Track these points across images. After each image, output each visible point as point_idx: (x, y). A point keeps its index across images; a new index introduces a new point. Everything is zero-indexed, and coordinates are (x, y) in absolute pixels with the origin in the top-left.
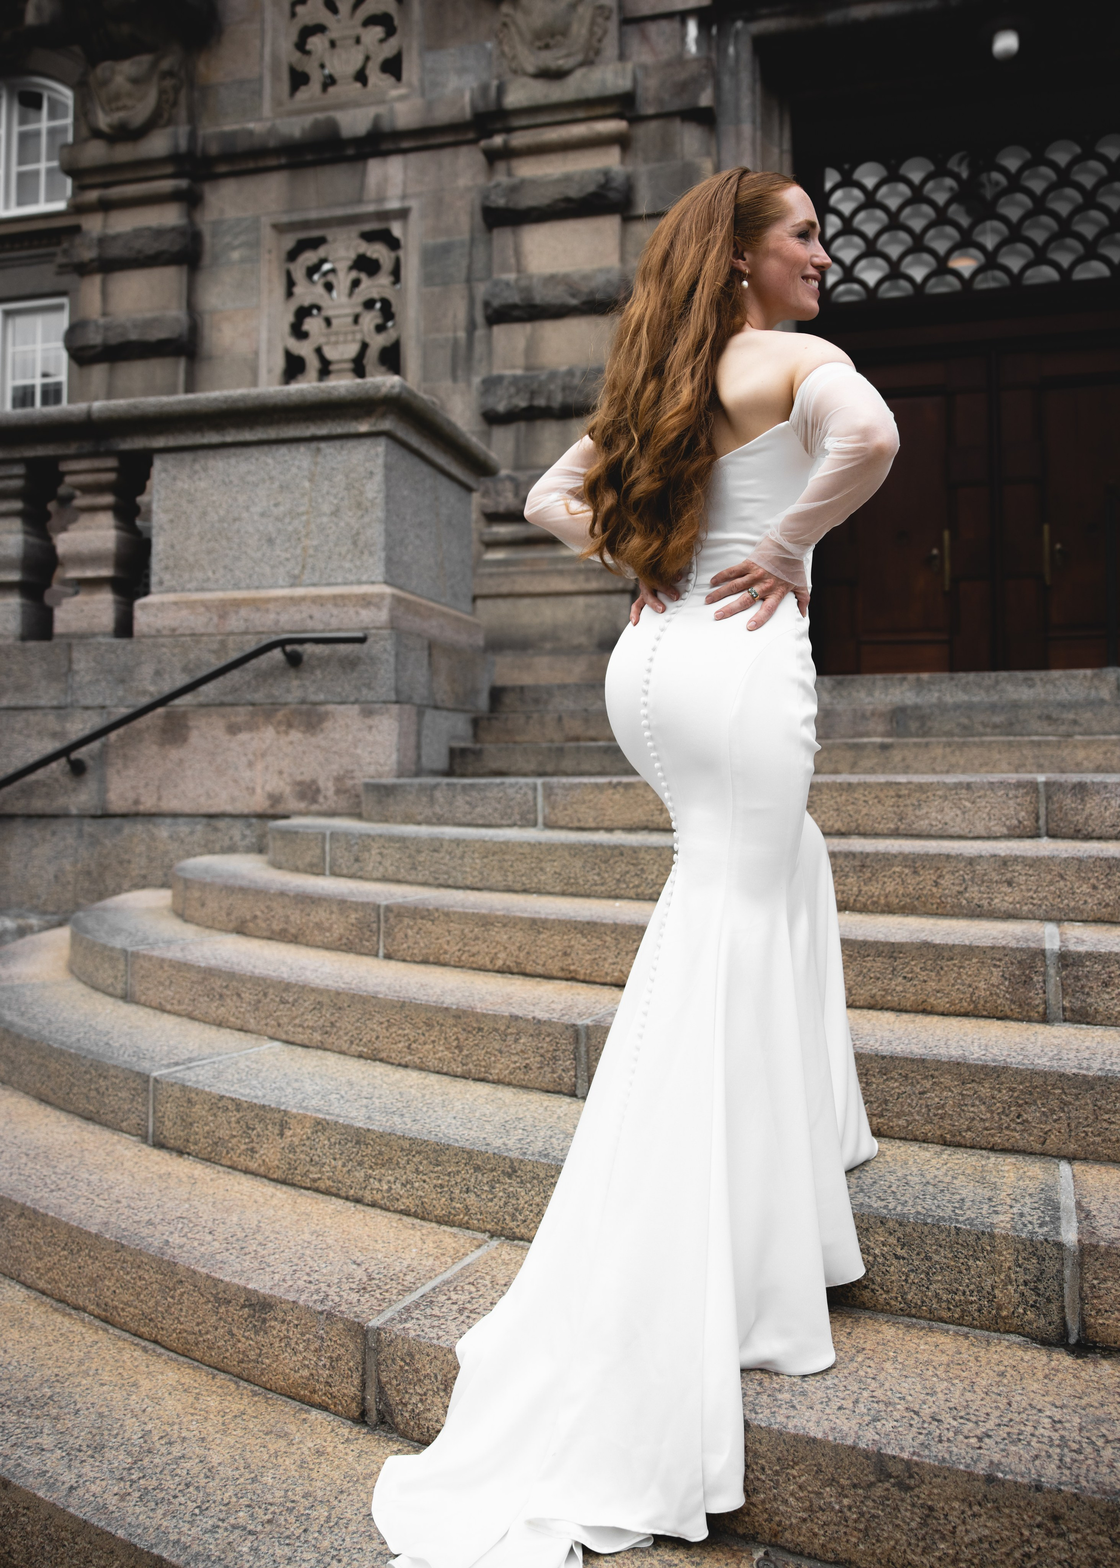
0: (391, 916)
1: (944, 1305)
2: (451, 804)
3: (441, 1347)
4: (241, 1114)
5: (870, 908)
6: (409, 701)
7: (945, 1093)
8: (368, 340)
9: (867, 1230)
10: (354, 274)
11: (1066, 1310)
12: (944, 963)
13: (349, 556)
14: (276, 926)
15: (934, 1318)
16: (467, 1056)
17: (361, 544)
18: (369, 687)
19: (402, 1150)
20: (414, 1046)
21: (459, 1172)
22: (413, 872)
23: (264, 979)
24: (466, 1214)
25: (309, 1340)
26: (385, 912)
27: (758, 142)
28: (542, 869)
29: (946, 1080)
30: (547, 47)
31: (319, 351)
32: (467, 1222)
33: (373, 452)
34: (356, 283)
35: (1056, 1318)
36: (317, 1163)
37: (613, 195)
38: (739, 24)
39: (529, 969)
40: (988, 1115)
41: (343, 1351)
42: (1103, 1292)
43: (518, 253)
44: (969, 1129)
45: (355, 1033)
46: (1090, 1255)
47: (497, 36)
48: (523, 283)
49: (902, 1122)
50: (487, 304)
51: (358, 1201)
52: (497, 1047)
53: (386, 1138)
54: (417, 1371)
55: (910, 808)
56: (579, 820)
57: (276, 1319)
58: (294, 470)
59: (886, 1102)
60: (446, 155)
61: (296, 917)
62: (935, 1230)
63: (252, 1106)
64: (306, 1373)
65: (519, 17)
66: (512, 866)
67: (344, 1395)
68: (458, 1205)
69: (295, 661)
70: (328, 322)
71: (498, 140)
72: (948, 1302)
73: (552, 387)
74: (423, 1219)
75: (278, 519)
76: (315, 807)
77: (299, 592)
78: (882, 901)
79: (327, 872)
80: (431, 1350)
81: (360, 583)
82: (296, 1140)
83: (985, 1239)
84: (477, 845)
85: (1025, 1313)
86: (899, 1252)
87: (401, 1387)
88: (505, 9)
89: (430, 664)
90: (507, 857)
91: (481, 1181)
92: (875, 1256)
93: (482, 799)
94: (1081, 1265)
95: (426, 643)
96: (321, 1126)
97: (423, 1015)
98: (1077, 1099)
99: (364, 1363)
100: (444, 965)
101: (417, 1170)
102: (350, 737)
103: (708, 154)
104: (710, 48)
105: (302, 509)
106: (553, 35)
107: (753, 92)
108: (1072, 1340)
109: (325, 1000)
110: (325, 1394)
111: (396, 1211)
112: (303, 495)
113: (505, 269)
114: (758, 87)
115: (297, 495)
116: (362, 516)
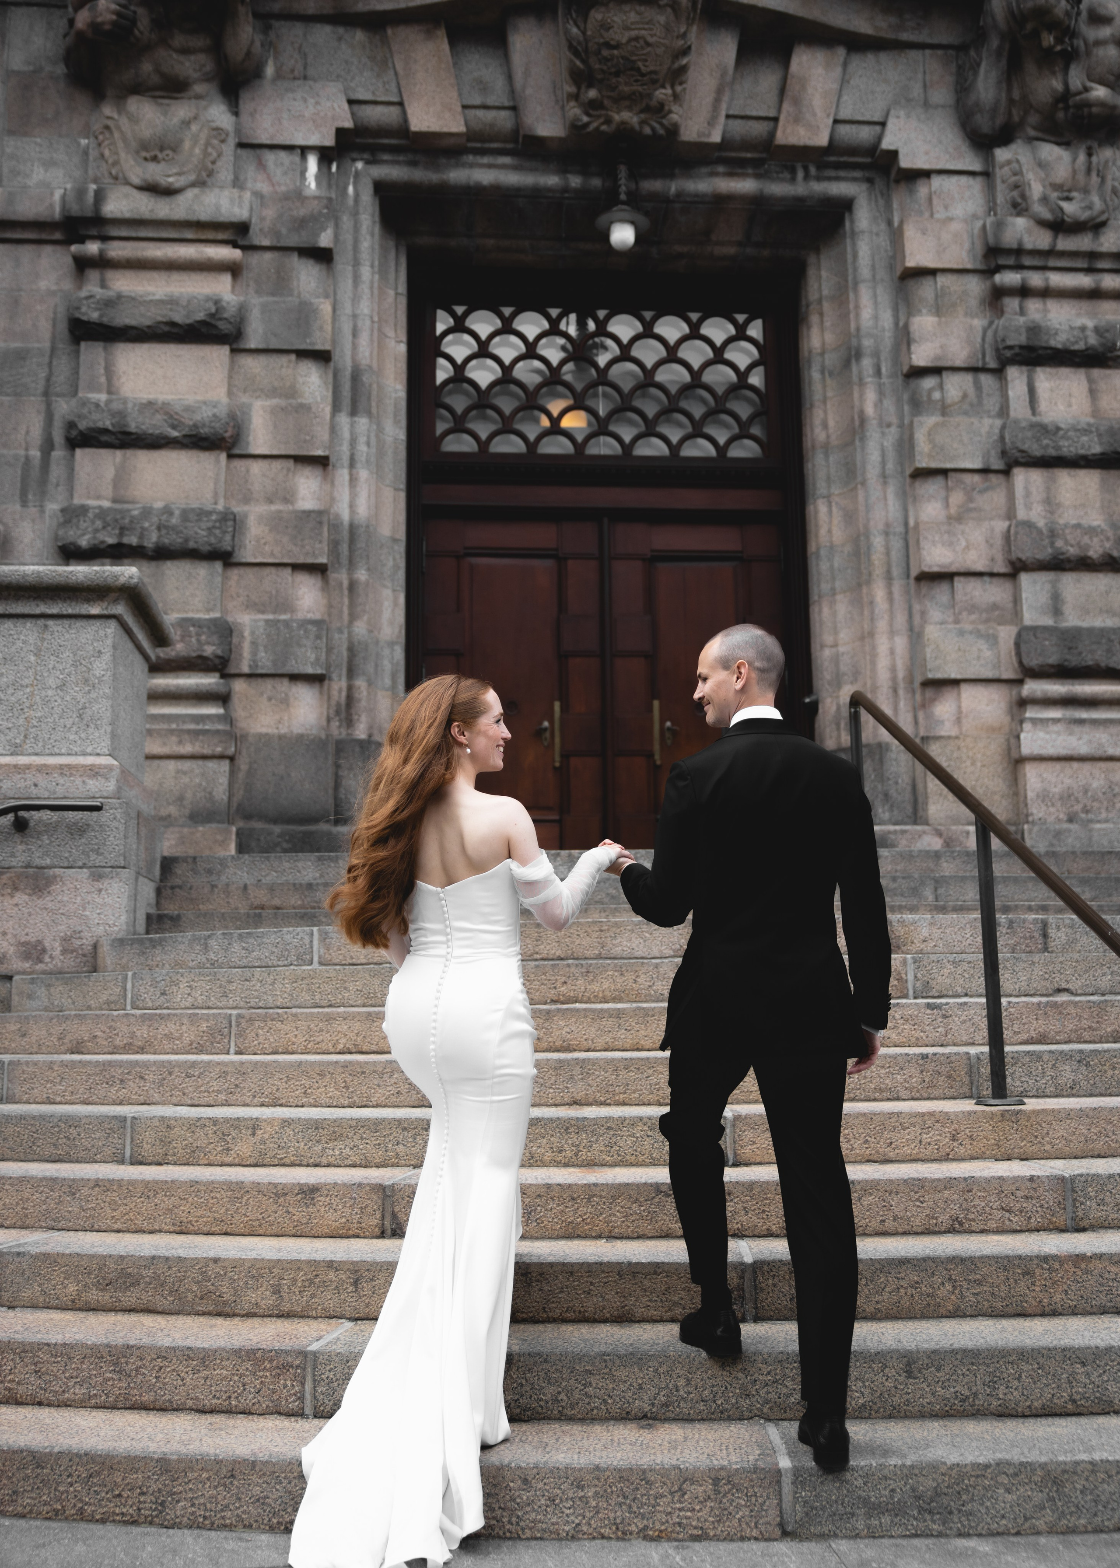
6: (130, 867)
12: (649, 1019)
13: (74, 729)
16: (352, 1092)
17: (86, 718)
18: (98, 852)
19: (350, 1127)
20: (309, 1091)
21: (390, 1134)
22: (225, 999)
24: (396, 1159)
25: (345, 1201)
27: (376, 285)
28: (345, 988)
30: (155, 159)
32: (397, 1163)
33: (102, 633)
36: (283, 1148)
37: (222, 325)
38: (360, 165)
39: (365, 1048)
41: (369, 1201)
42: (744, 1137)
43: (109, 372)
45: (257, 1088)
46: (738, 1120)
47: (96, 138)
48: (115, 406)
49: (636, 1095)
50: (70, 425)
51: (317, 1165)
53: (338, 1121)
56: (352, 958)
57: (321, 1196)
58: (19, 644)
60: (26, 252)
61: (143, 1032)
64: (344, 1220)
65: (124, 122)
68: (391, 1154)
69: (21, 826)
71: (93, 248)
73: (146, 525)
76: (40, 967)
77: (22, 760)
78: (601, 995)
81: (84, 754)
82: (266, 1136)
88: (108, 110)
89: (138, 833)
94: (734, 1126)
95: (135, 814)
96: (287, 1122)
99: (383, 1205)
101: (361, 1137)
102: (79, 900)
103: (327, 296)
104: (330, 186)
105: (26, 681)
106: (162, 149)
107: (372, 235)
110: (357, 1229)
111: (346, 1166)
112: (28, 668)
113: (93, 387)
114: (377, 229)
115: (21, 668)
116: (89, 692)
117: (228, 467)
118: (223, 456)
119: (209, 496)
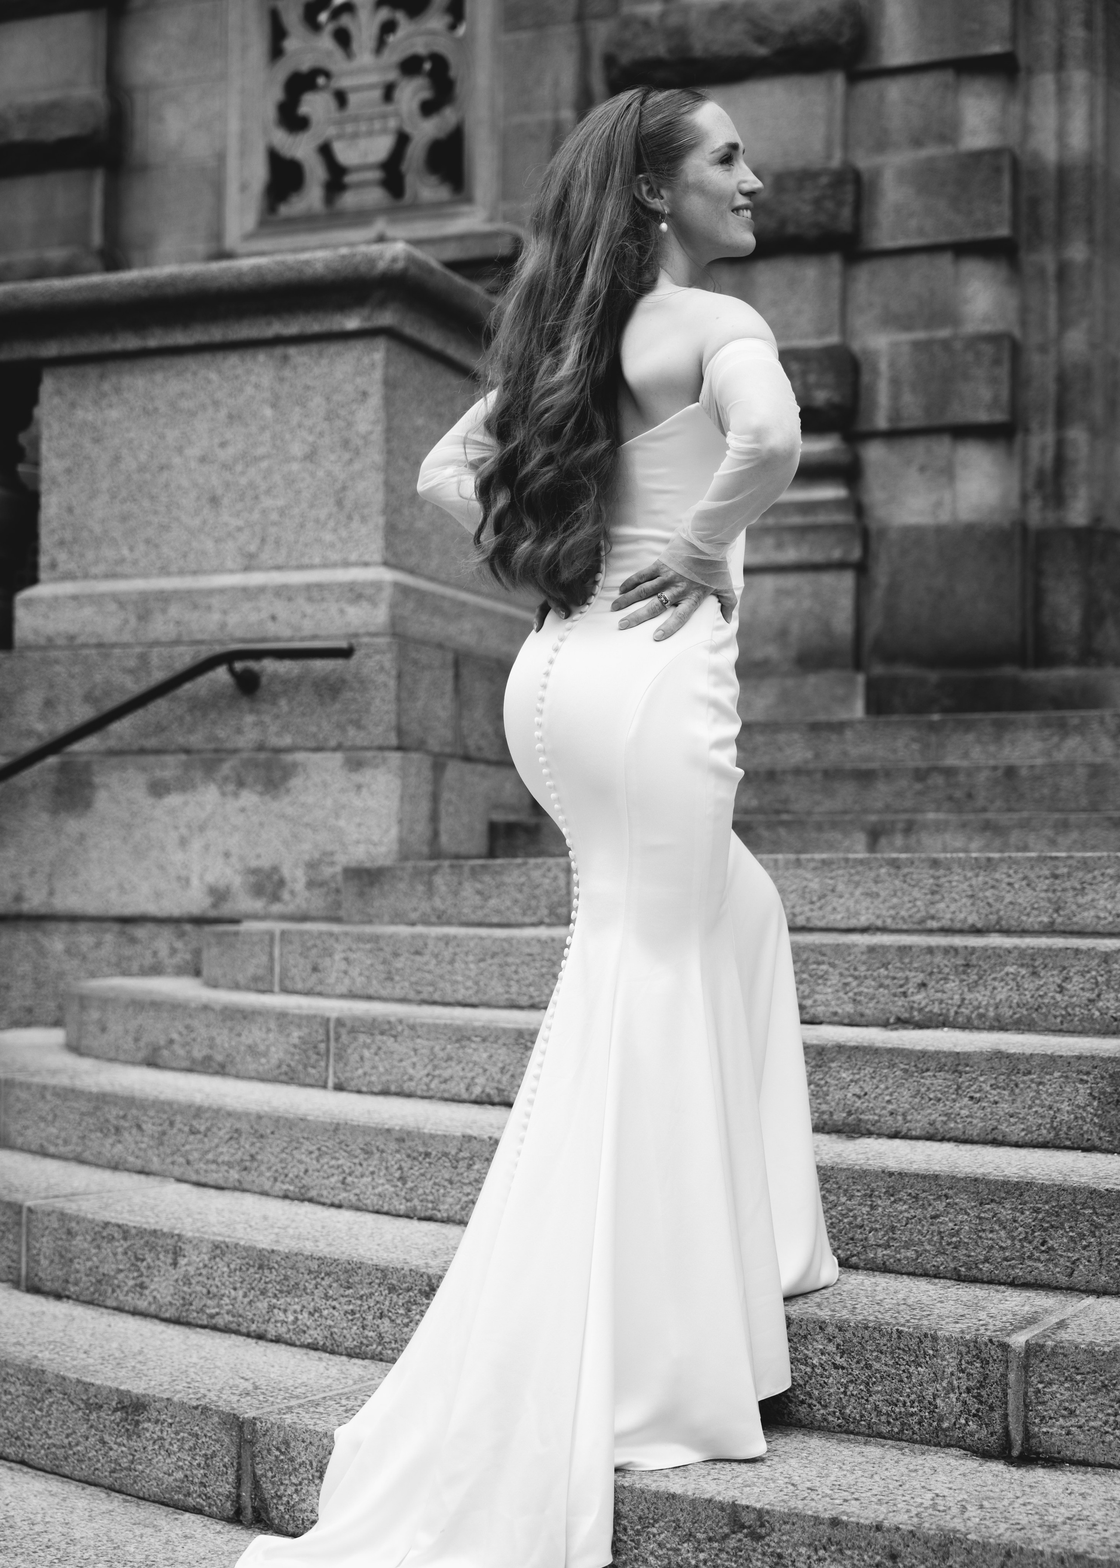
0: (343, 1031)
1: (883, 1418)
2: (456, 894)
3: (316, 1432)
4: (129, 1243)
5: (976, 1023)
6: (420, 746)
7: (960, 1217)
8: (408, 129)
9: (805, 1337)
10: (384, 14)
11: (1010, 1419)
13: (331, 524)
14: (198, 1053)
15: (873, 1435)
16: (411, 1189)
17: (348, 504)
18: (358, 725)
19: (310, 1272)
20: (349, 1179)
21: (372, 1294)
22: (389, 984)
23: (170, 1104)
24: (379, 1344)
25: (183, 1438)
26: (336, 1027)
29: (962, 1200)
31: (326, 150)
32: (381, 1353)
33: (366, 360)
34: (388, 27)
35: (998, 1428)
36: (215, 1296)
40: (1009, 1242)
41: (218, 1446)
42: (1048, 1396)
44: (986, 1260)
45: (279, 1166)
46: (1036, 1356)
48: (674, 20)
49: (911, 1254)
50: (610, 61)
51: (260, 1337)
52: (447, 1176)
53: (292, 1259)
54: (292, 1460)
55: (1070, 894)
57: (149, 1420)
59: (893, 1229)
61: (223, 1038)
62: (876, 1335)
63: (141, 1232)
64: (180, 1475)
66: (516, 972)
67: (219, 1494)
68: (371, 1334)
69: (248, 685)
70: (341, 98)
72: (888, 1415)
74: (332, 1352)
75: (225, 467)
76: (276, 908)
77: (256, 579)
79: (277, 988)
80: (307, 1436)
81: (346, 565)
82: (191, 1270)
83: (928, 1343)
84: (472, 944)
85: (967, 1424)
86: (839, 1360)
87: (276, 1479)
89: (457, 690)
90: (510, 960)
91: (396, 1304)
92: (813, 1367)
93: (498, 887)
94: (1025, 1367)
95: (450, 657)
96: (219, 1249)
97: (360, 1140)
98: (1110, 1221)
99: (239, 1457)
100: (410, 1095)
101: (326, 1295)
102: (329, 802)
105: (262, 451)
108: (1015, 1453)
109: (244, 1126)
110: (199, 1496)
111: (302, 1346)
112: (263, 429)
115: (254, 429)
116: (351, 461)
117: (848, 97)
118: (839, 79)
119: (817, 145)
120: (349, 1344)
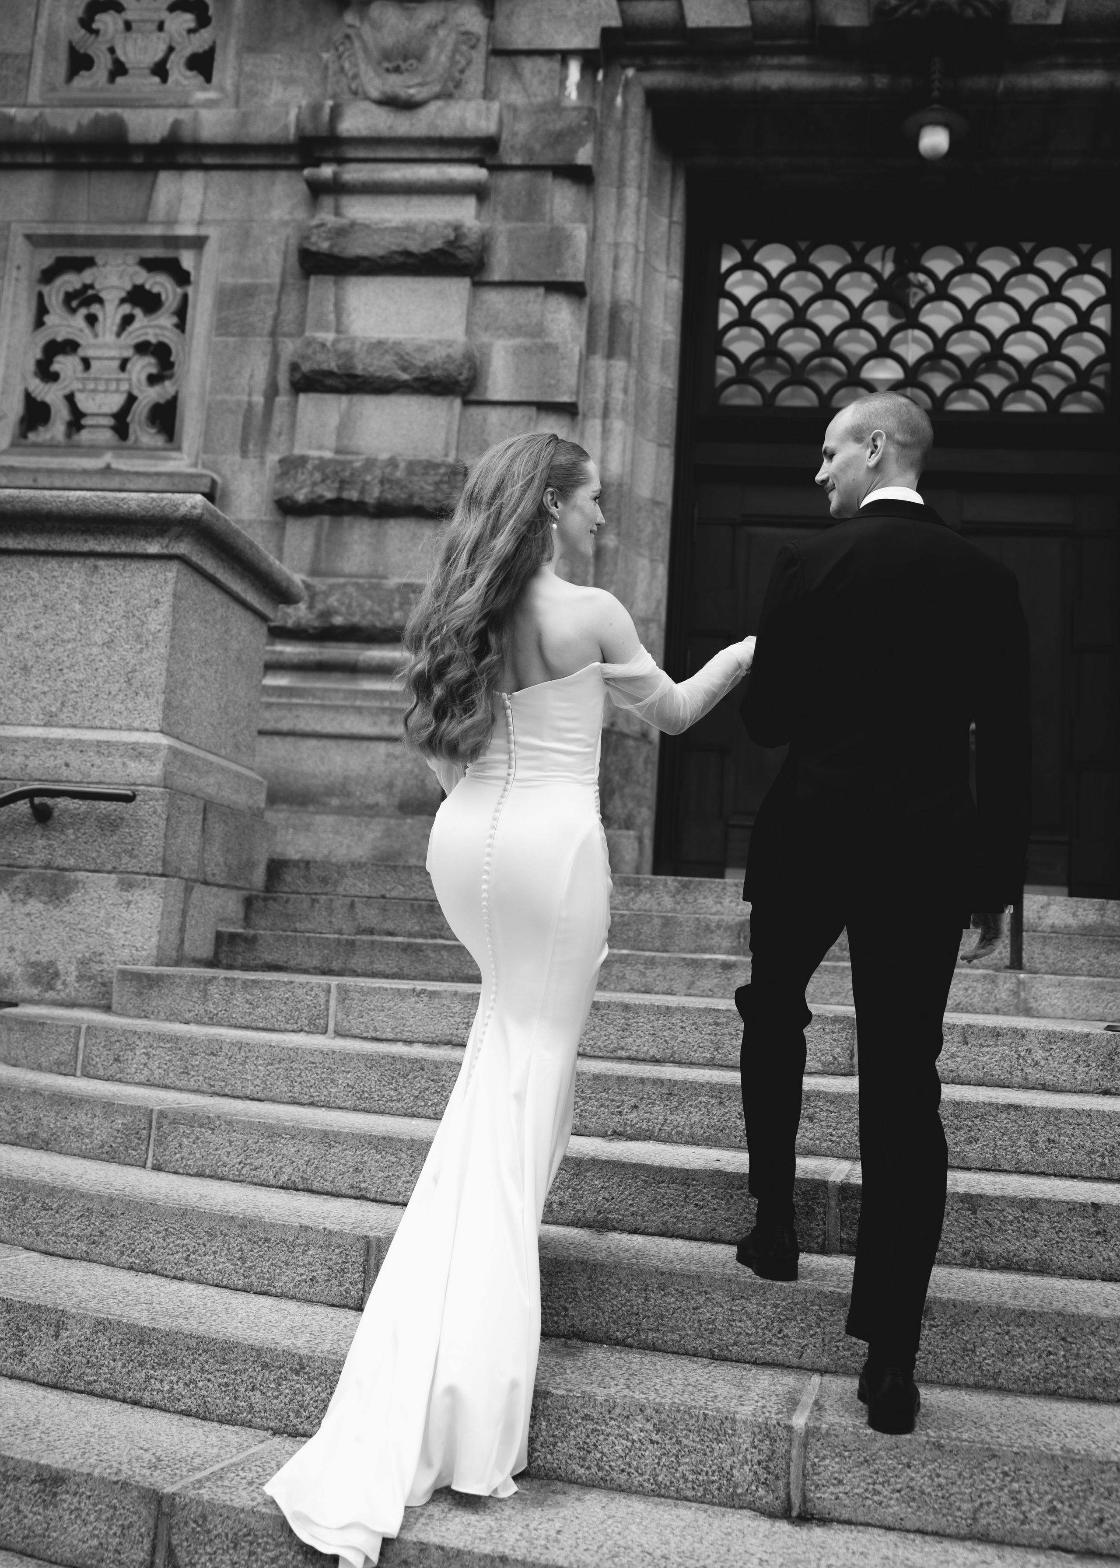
0: (165, 1122)
1: (689, 1485)
2: (228, 1001)
3: (234, 1508)
4: (12, 1315)
5: (675, 1138)
6: (176, 874)
7: (716, 1309)
8: (136, 392)
9: (628, 1417)
10: (126, 309)
11: (791, 1486)
13: (121, 696)
14: (23, 1130)
15: (680, 1498)
16: (250, 1268)
17: (136, 683)
18: (131, 854)
19: (188, 1349)
20: (192, 1257)
21: (246, 1370)
22: (185, 1077)
23: (25, 1183)
24: (250, 1413)
25: (101, 1510)
26: (158, 1118)
27: (644, 210)
28: (333, 1081)
29: (718, 1296)
30: (397, 70)
31: (70, 398)
32: (250, 1421)
33: (161, 577)
34: (129, 319)
35: (782, 1494)
36: (94, 1365)
37: (462, 254)
38: (630, 72)
39: (316, 1186)
40: (754, 1330)
41: (135, 1518)
42: (822, 1469)
43: (339, 309)
44: (735, 1344)
45: (127, 1242)
46: (813, 1436)
47: (337, 49)
48: (343, 346)
50: (294, 367)
51: (136, 1403)
52: (283, 1259)
53: (172, 1337)
54: (209, 1532)
55: (728, 1037)
56: (376, 1030)
57: (68, 1492)
58: (63, 588)
59: (662, 1316)
60: (260, 179)
61: (50, 1120)
62: (686, 1417)
63: (25, 1307)
64: (95, 1542)
65: (366, 30)
66: (299, 1075)
67: (133, 1560)
68: (242, 1404)
69: (42, 815)
70: (86, 363)
71: (327, 171)
72: (693, 1482)
73: (368, 478)
74: (204, 1419)
75: (37, 644)
76: (50, 995)
77: (55, 733)
78: (687, 1131)
79: (79, 1073)
80: (225, 1510)
81: (130, 729)
82: (73, 1342)
83: (728, 1424)
84: (262, 1051)
85: (757, 1490)
86: (655, 1437)
87: (192, 1548)
88: (350, 18)
89: (203, 830)
90: (295, 1065)
91: (268, 1379)
92: (633, 1442)
93: (266, 999)
94: (805, 1445)
95: (201, 804)
96: (102, 1325)
97: (206, 1224)
98: (832, 1315)
99: (156, 1528)
100: (222, 1179)
101: (202, 1369)
102: (102, 913)
103: (584, 221)
104: (594, 97)
105: (68, 635)
106: (405, 59)
107: (642, 152)
108: (794, 1513)
109: (96, 1206)
110: (113, 1562)
111: (175, 1412)
112: (71, 619)
113: (321, 325)
114: (648, 146)
115: (64, 618)
116: (142, 650)
117: (462, 416)
118: (457, 403)
119: (439, 446)
120: (221, 1411)
